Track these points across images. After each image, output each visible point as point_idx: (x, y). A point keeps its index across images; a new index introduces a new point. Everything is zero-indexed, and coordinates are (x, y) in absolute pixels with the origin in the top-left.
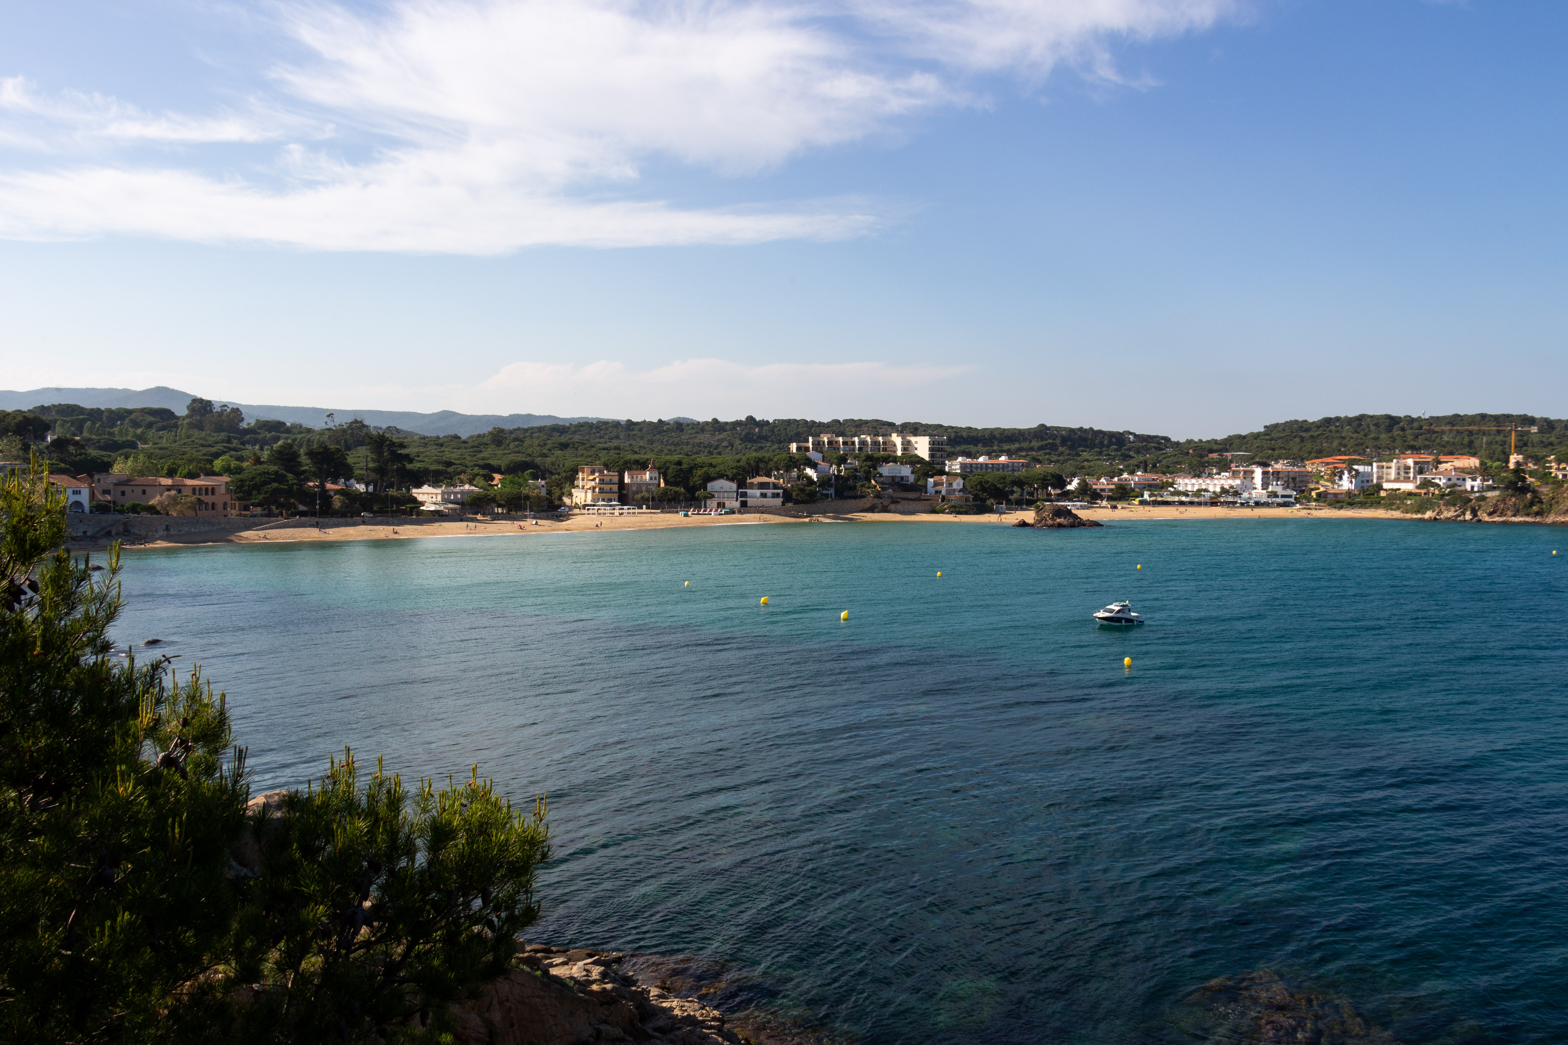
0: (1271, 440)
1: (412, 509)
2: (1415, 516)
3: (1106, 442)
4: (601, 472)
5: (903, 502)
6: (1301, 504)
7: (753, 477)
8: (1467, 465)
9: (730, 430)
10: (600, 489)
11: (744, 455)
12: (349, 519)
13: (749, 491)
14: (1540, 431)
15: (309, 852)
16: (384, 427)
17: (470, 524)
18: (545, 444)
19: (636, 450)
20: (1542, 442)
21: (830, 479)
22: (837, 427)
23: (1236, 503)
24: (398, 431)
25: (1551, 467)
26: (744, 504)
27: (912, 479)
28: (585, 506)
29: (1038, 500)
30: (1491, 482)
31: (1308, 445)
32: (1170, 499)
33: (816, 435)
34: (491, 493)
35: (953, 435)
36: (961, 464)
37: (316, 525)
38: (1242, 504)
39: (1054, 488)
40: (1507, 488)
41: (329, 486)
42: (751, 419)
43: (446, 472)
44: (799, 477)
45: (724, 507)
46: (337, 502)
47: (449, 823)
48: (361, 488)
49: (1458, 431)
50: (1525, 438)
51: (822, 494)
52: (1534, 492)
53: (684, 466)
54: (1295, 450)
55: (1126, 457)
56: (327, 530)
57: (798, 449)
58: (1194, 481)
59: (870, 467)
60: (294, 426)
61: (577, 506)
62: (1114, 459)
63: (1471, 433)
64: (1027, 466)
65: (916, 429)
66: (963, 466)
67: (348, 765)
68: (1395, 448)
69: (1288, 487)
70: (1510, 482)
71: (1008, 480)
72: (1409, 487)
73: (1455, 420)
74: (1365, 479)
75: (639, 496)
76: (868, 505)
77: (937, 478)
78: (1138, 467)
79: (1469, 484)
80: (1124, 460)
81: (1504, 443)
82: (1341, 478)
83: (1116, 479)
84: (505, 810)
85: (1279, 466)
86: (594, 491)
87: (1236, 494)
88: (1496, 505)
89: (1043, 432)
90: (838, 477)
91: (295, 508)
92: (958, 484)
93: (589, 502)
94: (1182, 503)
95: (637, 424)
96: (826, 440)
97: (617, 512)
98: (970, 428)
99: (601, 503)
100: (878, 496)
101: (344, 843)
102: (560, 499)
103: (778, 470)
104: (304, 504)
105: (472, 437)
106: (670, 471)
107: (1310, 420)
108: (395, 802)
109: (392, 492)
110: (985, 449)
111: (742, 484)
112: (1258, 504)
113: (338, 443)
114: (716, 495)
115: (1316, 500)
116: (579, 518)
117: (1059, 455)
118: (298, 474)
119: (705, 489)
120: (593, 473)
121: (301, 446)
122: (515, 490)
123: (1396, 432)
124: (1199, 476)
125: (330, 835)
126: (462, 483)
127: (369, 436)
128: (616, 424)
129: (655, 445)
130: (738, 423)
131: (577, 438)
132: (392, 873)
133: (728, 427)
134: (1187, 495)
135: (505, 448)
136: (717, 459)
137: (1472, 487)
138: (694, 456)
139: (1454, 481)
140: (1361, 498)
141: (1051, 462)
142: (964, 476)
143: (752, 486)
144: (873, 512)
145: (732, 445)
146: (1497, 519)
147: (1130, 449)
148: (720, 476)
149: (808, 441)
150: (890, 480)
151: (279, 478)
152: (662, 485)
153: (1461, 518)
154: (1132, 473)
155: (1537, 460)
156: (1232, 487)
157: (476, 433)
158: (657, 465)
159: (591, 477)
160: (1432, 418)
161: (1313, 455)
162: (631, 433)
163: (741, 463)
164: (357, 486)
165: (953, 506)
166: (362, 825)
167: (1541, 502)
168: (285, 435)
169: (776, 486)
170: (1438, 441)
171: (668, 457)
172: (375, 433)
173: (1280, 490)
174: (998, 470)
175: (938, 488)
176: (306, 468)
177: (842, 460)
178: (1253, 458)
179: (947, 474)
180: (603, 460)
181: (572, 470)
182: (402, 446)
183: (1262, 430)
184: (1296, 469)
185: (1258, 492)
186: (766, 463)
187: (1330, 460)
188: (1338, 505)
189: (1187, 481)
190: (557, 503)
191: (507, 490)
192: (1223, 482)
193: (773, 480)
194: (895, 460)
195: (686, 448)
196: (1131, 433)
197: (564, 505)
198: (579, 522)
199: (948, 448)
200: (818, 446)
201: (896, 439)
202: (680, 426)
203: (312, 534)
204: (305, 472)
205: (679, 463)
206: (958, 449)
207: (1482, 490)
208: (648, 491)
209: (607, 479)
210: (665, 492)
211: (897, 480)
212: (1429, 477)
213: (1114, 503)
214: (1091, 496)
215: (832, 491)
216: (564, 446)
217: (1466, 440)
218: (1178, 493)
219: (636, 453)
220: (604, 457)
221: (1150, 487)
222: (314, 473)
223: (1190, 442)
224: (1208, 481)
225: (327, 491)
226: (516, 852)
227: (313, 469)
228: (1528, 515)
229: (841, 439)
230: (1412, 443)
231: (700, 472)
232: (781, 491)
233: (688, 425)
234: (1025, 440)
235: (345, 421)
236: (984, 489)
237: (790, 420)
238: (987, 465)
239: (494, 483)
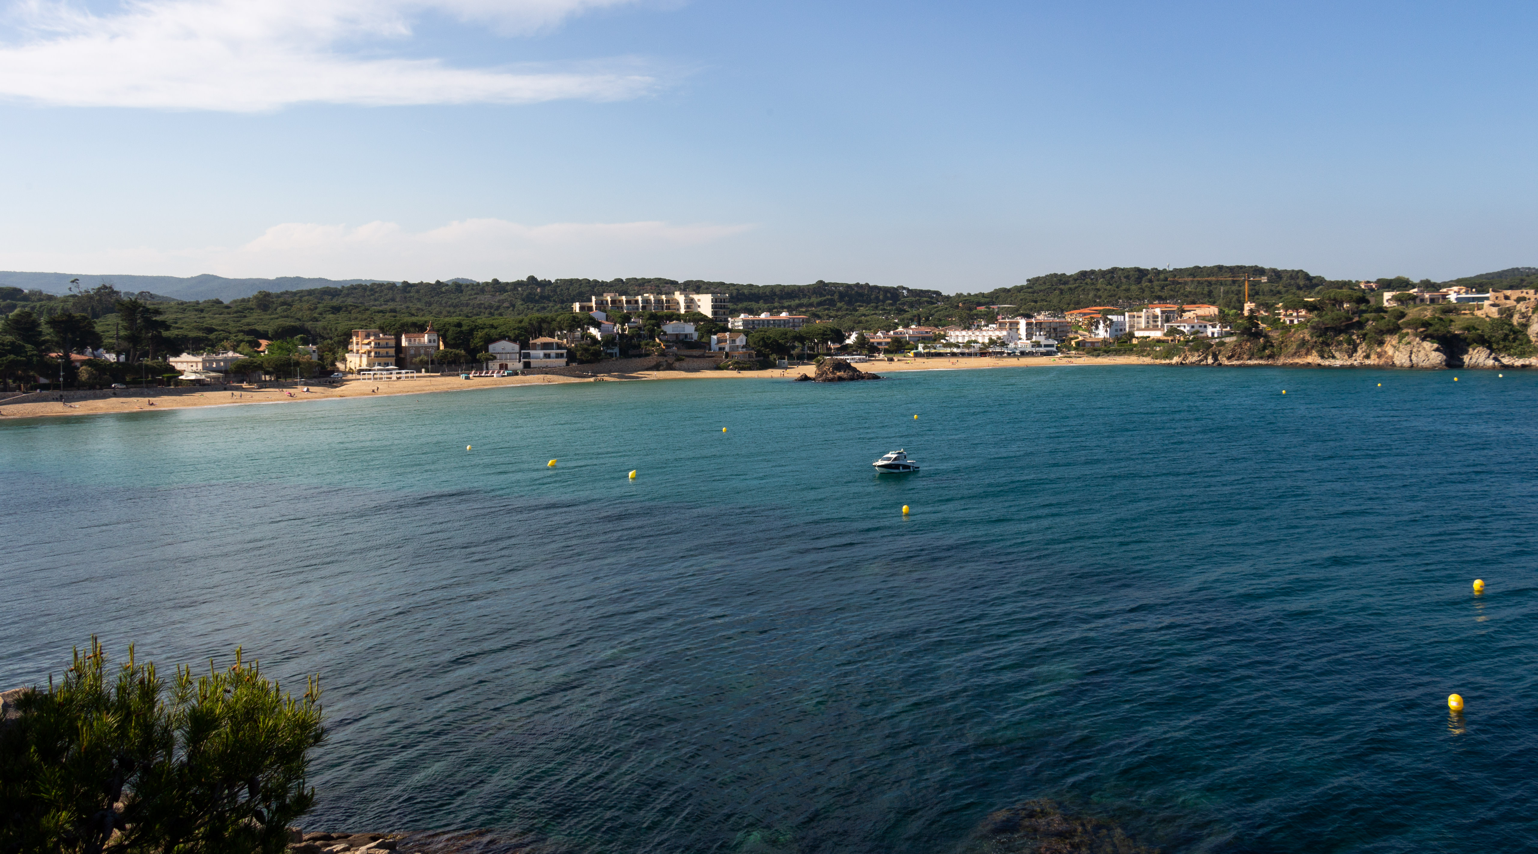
0: (1033, 293)
1: (169, 378)
2: (1163, 362)
3: (881, 297)
4: (376, 336)
5: (688, 359)
6: (1062, 353)
7: (536, 338)
8: (1207, 313)
9: (512, 290)
10: (376, 353)
11: (526, 315)
12: (98, 392)
13: (532, 352)
14: (1270, 281)
15: (50, 754)
16: (137, 292)
17: (235, 393)
18: (316, 308)
19: (414, 312)
20: (1271, 291)
21: (614, 338)
22: (620, 286)
23: (1003, 353)
24: (152, 296)
25: (1279, 314)
26: (527, 365)
27: (696, 336)
28: (359, 371)
29: (819, 354)
30: (1228, 329)
31: (1067, 297)
32: (942, 350)
33: (599, 294)
34: (258, 360)
35: (735, 292)
36: (743, 320)
37: (60, 399)
38: (1009, 354)
39: (834, 342)
40: (1242, 333)
41: (74, 356)
42: (532, 279)
43: (207, 339)
44: (582, 337)
45: (506, 369)
46: (84, 373)
47: (211, 711)
48: (112, 357)
49: (1199, 282)
50: (1257, 288)
51: (606, 354)
52: (1266, 336)
53: (464, 328)
54: (1055, 301)
55: (900, 311)
56: (73, 404)
57: (582, 308)
58: (964, 333)
59: (654, 325)
60: (32, 293)
61: (351, 372)
62: (889, 313)
63: (1210, 283)
64: (807, 321)
65: (698, 287)
66: (745, 323)
67: (95, 656)
68: (1144, 299)
69: (1050, 337)
70: (1246, 328)
71: (790, 335)
72: (1157, 334)
73: (1195, 271)
74: (1119, 328)
75: (418, 359)
76: (653, 363)
77: (720, 335)
78: (912, 320)
79: (1209, 331)
80: (899, 314)
81: (1239, 292)
82: (1097, 328)
83: (892, 333)
84: (273, 693)
85: (1041, 317)
86: (369, 356)
87: (1003, 344)
88: (1234, 350)
89: (821, 288)
90: (622, 336)
91: (35, 381)
92: (741, 340)
93: (364, 367)
94: (954, 355)
95: (414, 285)
96: (609, 299)
97: (394, 377)
98: (751, 286)
99: (376, 368)
100: (663, 354)
101: (90, 742)
102: (333, 364)
103: (561, 330)
104: (46, 377)
105: (235, 301)
106: (450, 333)
107: (1068, 274)
108: (148, 692)
109: (148, 361)
110: (766, 306)
111: (524, 345)
112: (1023, 354)
113: (84, 310)
114: (498, 356)
115: (1075, 349)
116: (354, 384)
117: (838, 310)
118: (37, 344)
119: (487, 350)
120: (368, 336)
121: (41, 314)
122: (284, 356)
123: (1145, 284)
124: (969, 328)
125: (75, 733)
126: (226, 350)
127: (120, 302)
128: (392, 286)
129: (433, 307)
130: (519, 284)
131: (350, 301)
132: (146, 770)
133: (509, 288)
134: (959, 347)
135: (272, 313)
136: (498, 321)
137: (1213, 334)
138: (474, 318)
139: (1197, 328)
140: (1116, 346)
141: (830, 317)
142: (746, 333)
143: (535, 346)
144: (658, 370)
145: (514, 306)
146: (1235, 362)
147: (904, 304)
148: (502, 337)
149: (591, 301)
150: (674, 338)
151: (15, 349)
152: (442, 347)
153: (1204, 363)
154: (906, 326)
155: (1269, 307)
156: (999, 338)
157: (240, 298)
158: (436, 327)
159: (366, 341)
160: (1175, 270)
161: (1072, 306)
162: (408, 295)
163: (523, 324)
164: (107, 356)
165: (737, 363)
166: (111, 720)
167: (1272, 346)
168: (23, 303)
169: (559, 346)
170: (1182, 291)
171: (447, 319)
172: (126, 299)
173: (1043, 340)
174: (780, 326)
175: (722, 345)
176: (48, 337)
177: (626, 319)
178: (1017, 310)
179: (730, 331)
180: (378, 323)
181: (345, 334)
182: (157, 312)
183: (1025, 283)
184: (1057, 320)
185: (1024, 343)
186: (549, 323)
187: (1086, 311)
188: (1096, 353)
189: (957, 333)
190: (329, 368)
191: (275, 356)
192: (990, 333)
193: (556, 340)
194: (679, 318)
195: (466, 310)
196: (904, 288)
197: (338, 370)
198: (353, 387)
199: (731, 306)
200: (601, 305)
201: (679, 297)
202: (458, 287)
203: (56, 408)
204: (45, 342)
205: (459, 325)
206: (740, 306)
207: (1222, 335)
208: (426, 354)
209: (383, 343)
210: (445, 355)
211: (681, 338)
212: (1175, 325)
213: (890, 356)
214: (869, 349)
215: (616, 350)
216: (336, 310)
217: (1206, 289)
218: (949, 345)
219: (413, 315)
220: (379, 320)
221: (924, 339)
222: (57, 343)
223: (959, 296)
224: (977, 333)
225: (73, 362)
226: (286, 738)
227: (56, 339)
228: (1261, 358)
229: (624, 298)
230: (1159, 293)
231: (480, 334)
232: (564, 351)
233: (467, 286)
234: (805, 296)
235: (92, 287)
236: (766, 345)
237: (572, 280)
238: (768, 321)
239: (261, 349)
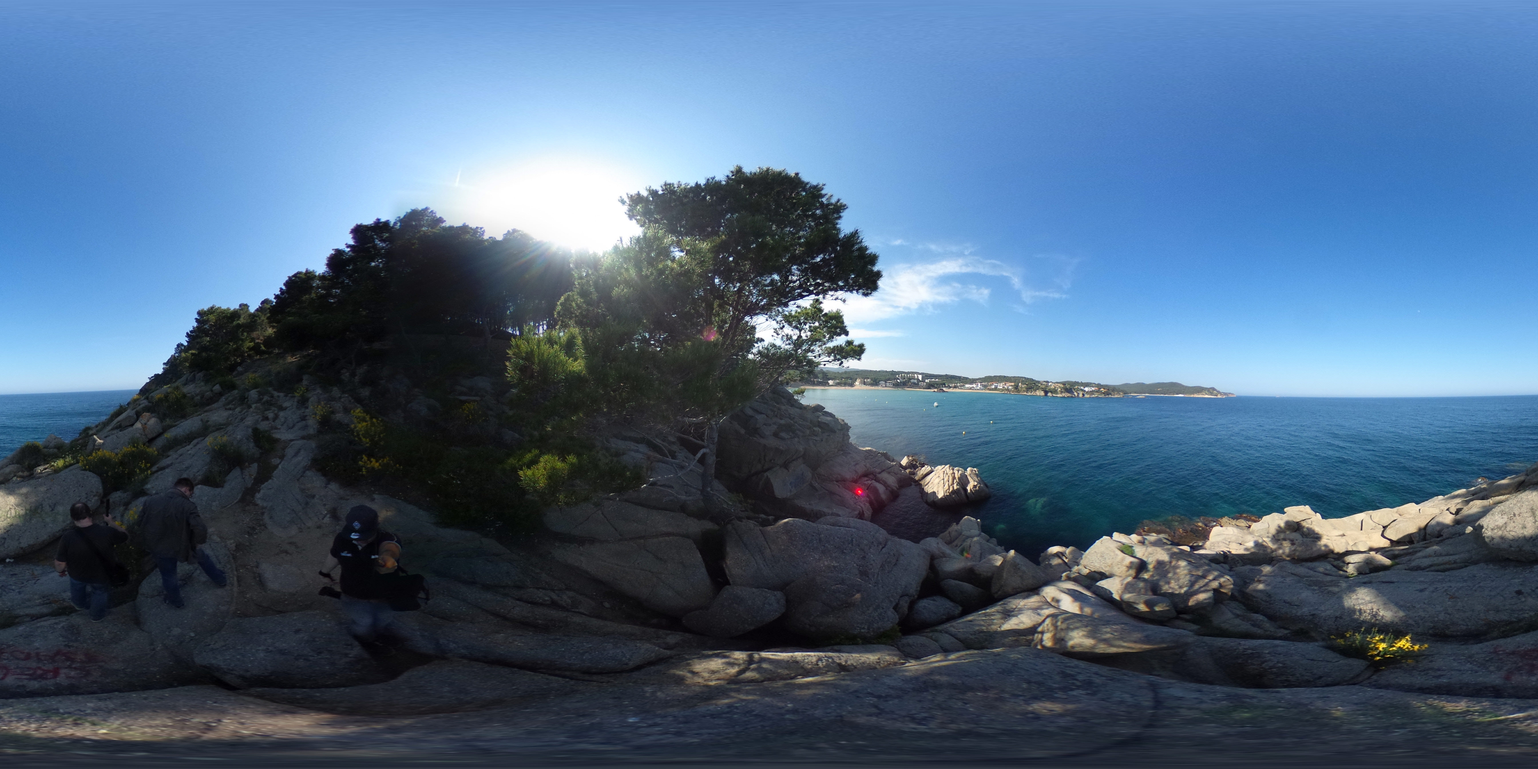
2: (1003, 392)
3: (952, 378)
5: (917, 386)
7: (889, 381)
8: (1010, 384)
11: (889, 377)
13: (887, 383)
21: (902, 382)
22: (905, 373)
26: (885, 386)
27: (918, 382)
29: (940, 387)
33: (900, 374)
35: (925, 375)
36: (927, 380)
39: (943, 385)
44: (896, 381)
45: (881, 386)
49: (1009, 379)
50: (1019, 380)
52: (1020, 389)
54: (987, 381)
57: (898, 376)
64: (938, 381)
65: (919, 374)
68: (1002, 381)
70: (1016, 387)
71: (935, 383)
72: (1002, 388)
74: (996, 386)
80: (956, 381)
81: (1016, 381)
83: (954, 384)
85: (984, 383)
87: (975, 388)
88: (1014, 391)
89: (941, 375)
90: (905, 381)
94: (965, 389)
98: (928, 374)
100: (912, 385)
106: (876, 379)
110: (931, 378)
115: (987, 389)
117: (944, 379)
119: (879, 383)
136: (885, 378)
139: (1009, 387)
140: (994, 389)
144: (911, 388)
148: (883, 380)
150: (914, 382)
153: (1009, 393)
155: (1020, 384)
160: (1006, 376)
165: (925, 387)
170: (1006, 380)
173: (983, 387)
174: (933, 381)
177: (905, 378)
178: (979, 382)
179: (924, 382)
185: (979, 388)
186: (892, 378)
187: (992, 383)
188: (991, 390)
189: (968, 385)
192: (974, 385)
193: (892, 381)
194: (915, 379)
196: (957, 376)
201: (915, 375)
207: (1013, 388)
212: (1005, 386)
213: (954, 388)
214: (949, 386)
221: (960, 386)
228: (1019, 393)
231: (880, 380)
232: (893, 384)
234: (938, 376)
236: (931, 385)
237: (897, 371)
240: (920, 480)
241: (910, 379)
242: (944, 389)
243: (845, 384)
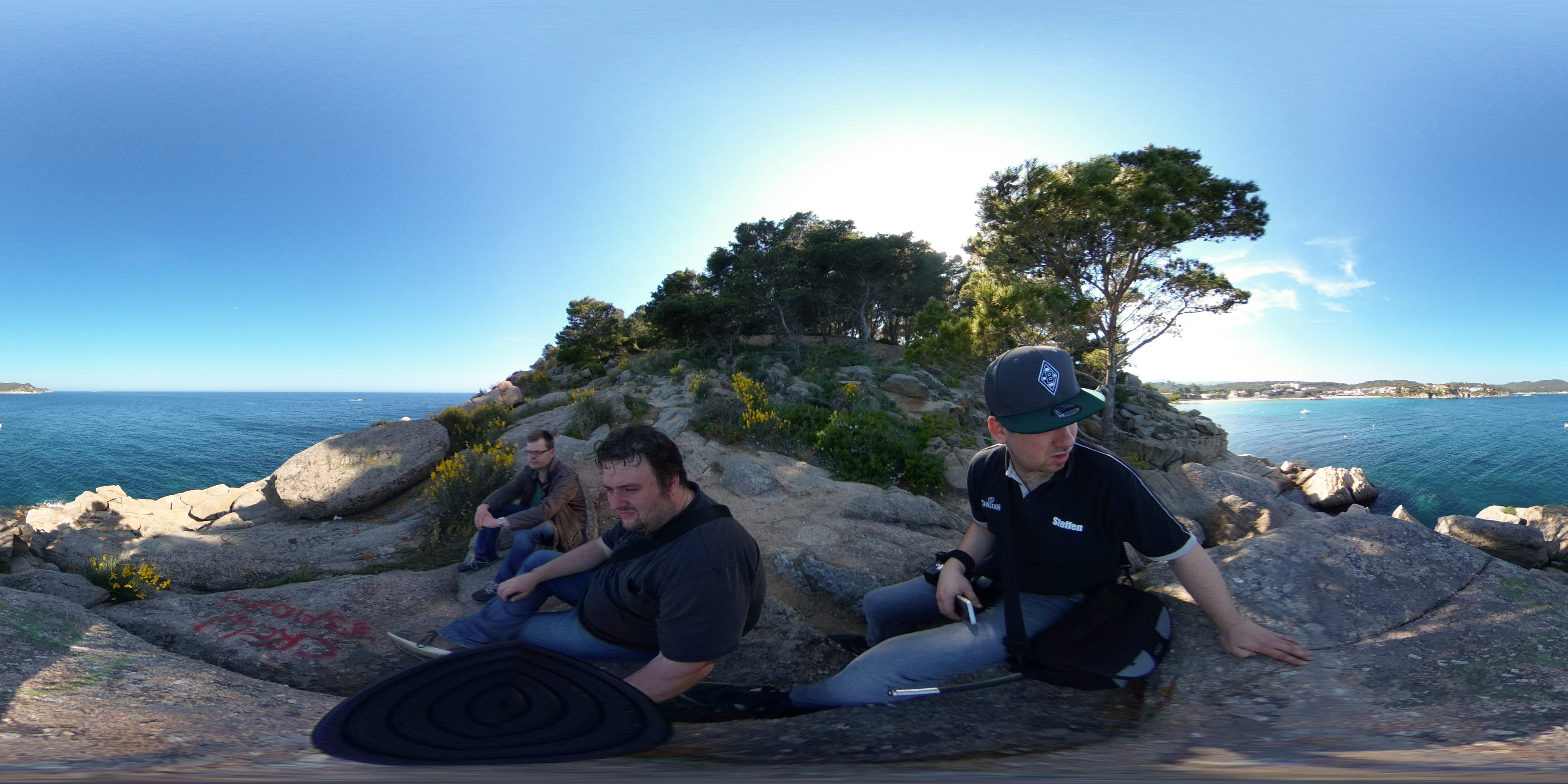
0: (1362, 384)
2: (1383, 397)
3: (1331, 385)
4: (1233, 391)
5: (1293, 394)
7: (1264, 391)
8: (1392, 389)
10: (1234, 394)
18: (1225, 387)
19: (1242, 387)
25: (1404, 389)
26: (1262, 395)
27: (1294, 391)
29: (1318, 394)
30: (1395, 391)
31: (1368, 385)
35: (1302, 384)
36: (1303, 389)
39: (1321, 392)
42: (1264, 382)
44: (1272, 391)
45: (1257, 396)
65: (1295, 383)
68: (1382, 386)
69: (1364, 393)
70: (1398, 391)
71: (1312, 391)
72: (1383, 392)
73: (1391, 381)
74: (1377, 391)
75: (1242, 395)
77: (1299, 391)
78: (1337, 389)
80: (1334, 388)
81: (1398, 385)
82: (1373, 391)
83: (1332, 391)
85: (1363, 389)
87: (1355, 394)
88: (1396, 395)
89: (1319, 383)
90: (1280, 391)
92: (1302, 392)
95: (1242, 383)
96: (1277, 385)
97: (1240, 398)
98: (1306, 383)
99: (1236, 396)
100: (1287, 394)
103: (1269, 390)
106: (1248, 390)
107: (1369, 381)
110: (1308, 386)
115: (1368, 395)
117: (1322, 387)
119: (1254, 393)
123: (1382, 383)
124: (1349, 391)
128: (1238, 383)
129: (1245, 386)
130: (1261, 382)
134: (1347, 394)
139: (1390, 391)
140: (1376, 394)
145: (1260, 386)
146: (1396, 398)
147: (1336, 386)
148: (1257, 391)
149: (1274, 385)
153: (1391, 398)
155: (1402, 387)
158: (1245, 389)
177: (1281, 388)
178: (1359, 388)
184: (1366, 389)
185: (1359, 393)
186: (1266, 389)
187: (1372, 388)
188: (1372, 396)
189: (1346, 391)
192: (1353, 391)
194: (1291, 388)
195: (1251, 387)
196: (1335, 383)
201: (1292, 385)
210: (1247, 394)
211: (1291, 391)
213: (1331, 395)
214: (1327, 394)
215: (1278, 393)
216: (1228, 387)
217: (1392, 384)
218: (1344, 393)
221: (1339, 392)
223: (1348, 385)
228: (1400, 397)
229: (1281, 385)
231: (1253, 390)
232: (1269, 393)
233: (1252, 383)
234: (1316, 385)
236: (1307, 393)
237: (1271, 382)
238: (1308, 389)
240: (1302, 484)
241: (1286, 388)
242: (1322, 397)
243: (1219, 397)
